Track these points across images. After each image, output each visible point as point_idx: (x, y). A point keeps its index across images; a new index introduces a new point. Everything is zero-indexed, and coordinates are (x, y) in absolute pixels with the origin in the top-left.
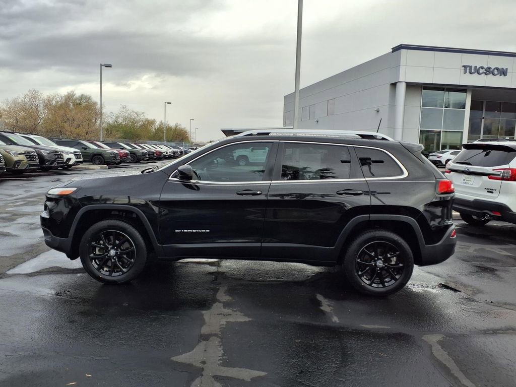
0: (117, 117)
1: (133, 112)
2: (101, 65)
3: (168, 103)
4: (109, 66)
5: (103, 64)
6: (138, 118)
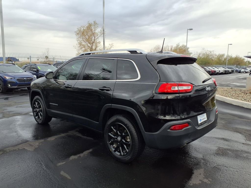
0: (199, 54)
1: (208, 51)
2: (188, 30)
3: (230, 44)
4: (191, 29)
5: (188, 29)
6: (210, 54)
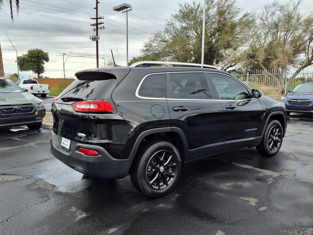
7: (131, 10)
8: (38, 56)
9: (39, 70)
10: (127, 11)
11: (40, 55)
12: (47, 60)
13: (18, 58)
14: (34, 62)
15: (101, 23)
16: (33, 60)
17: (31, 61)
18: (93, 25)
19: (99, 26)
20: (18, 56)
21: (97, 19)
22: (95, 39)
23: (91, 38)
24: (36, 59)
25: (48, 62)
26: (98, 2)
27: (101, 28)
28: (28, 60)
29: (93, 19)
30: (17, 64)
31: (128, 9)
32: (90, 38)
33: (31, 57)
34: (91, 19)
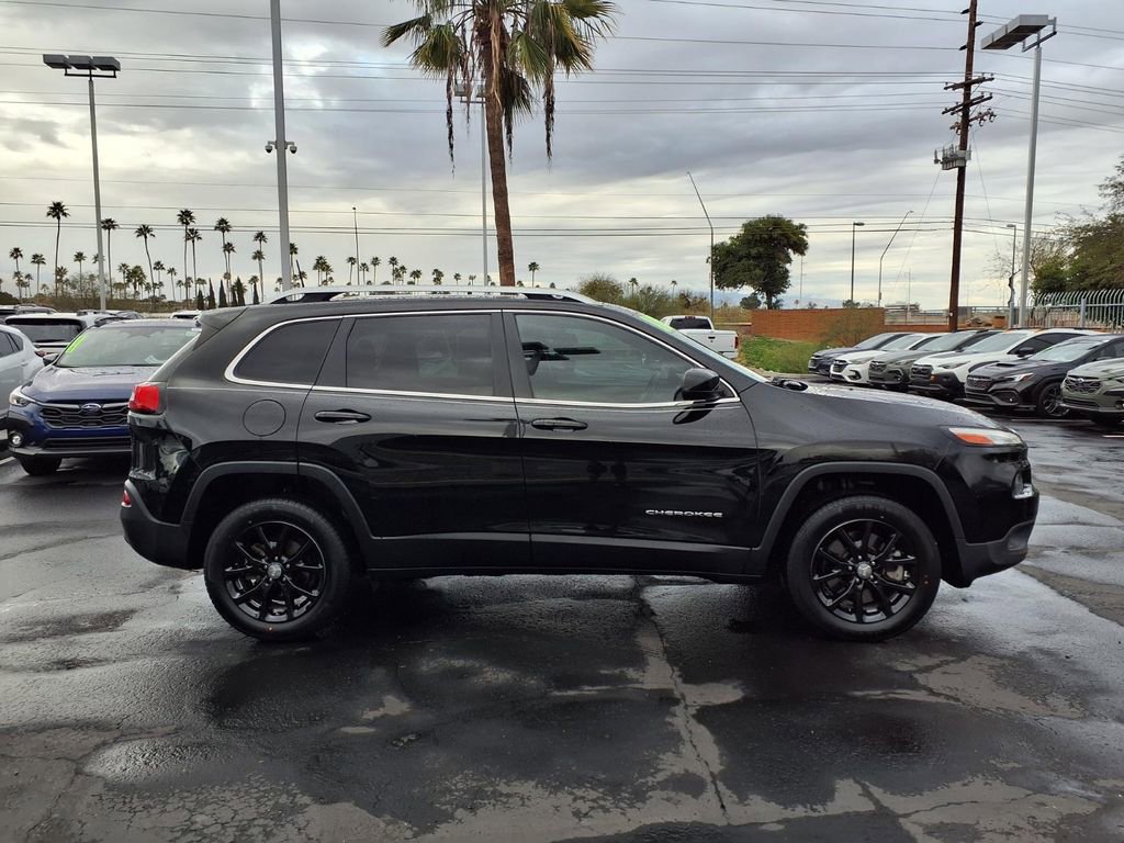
7: (1055, 33)
8: (771, 239)
9: (774, 281)
10: (1038, 43)
11: (775, 234)
12: (801, 248)
13: (714, 249)
14: (758, 257)
15: (981, 99)
16: (754, 252)
17: (748, 256)
18: (953, 109)
19: (974, 111)
20: (714, 243)
21: (967, 85)
22: (955, 161)
23: (940, 158)
24: (761, 250)
25: (802, 253)
26: (977, 20)
27: (981, 117)
28: (740, 253)
29: (955, 87)
30: (709, 266)
31: (1044, 33)
32: (936, 161)
33: (749, 242)
34: (946, 88)
